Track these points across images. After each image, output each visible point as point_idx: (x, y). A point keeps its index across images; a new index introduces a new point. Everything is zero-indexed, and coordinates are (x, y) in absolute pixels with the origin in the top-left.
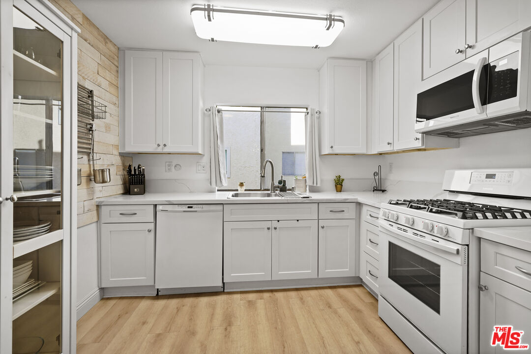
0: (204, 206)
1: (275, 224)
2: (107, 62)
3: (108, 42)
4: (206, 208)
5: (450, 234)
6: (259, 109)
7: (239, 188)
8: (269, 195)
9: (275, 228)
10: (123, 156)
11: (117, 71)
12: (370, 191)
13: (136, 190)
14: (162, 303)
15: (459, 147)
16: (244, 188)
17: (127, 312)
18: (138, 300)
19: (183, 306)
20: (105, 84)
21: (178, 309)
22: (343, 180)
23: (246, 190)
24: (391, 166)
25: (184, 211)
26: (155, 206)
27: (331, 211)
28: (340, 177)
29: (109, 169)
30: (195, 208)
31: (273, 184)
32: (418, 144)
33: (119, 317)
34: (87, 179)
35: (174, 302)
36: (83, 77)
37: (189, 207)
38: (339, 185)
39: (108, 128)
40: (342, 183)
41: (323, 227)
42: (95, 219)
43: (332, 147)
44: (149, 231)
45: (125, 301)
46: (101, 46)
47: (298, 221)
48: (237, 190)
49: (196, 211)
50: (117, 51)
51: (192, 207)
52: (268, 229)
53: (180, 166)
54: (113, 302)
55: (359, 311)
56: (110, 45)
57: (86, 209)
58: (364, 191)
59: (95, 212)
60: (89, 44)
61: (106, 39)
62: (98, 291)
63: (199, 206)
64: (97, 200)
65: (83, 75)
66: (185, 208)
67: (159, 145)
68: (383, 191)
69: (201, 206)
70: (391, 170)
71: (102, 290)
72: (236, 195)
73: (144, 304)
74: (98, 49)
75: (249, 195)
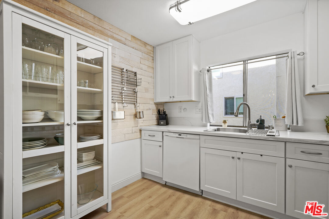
0: (188, 135)
1: (239, 155)
2: (146, 56)
3: (147, 45)
4: (189, 136)
6: (242, 62)
7: (223, 124)
8: (245, 131)
9: (239, 159)
10: (157, 104)
11: (153, 59)
13: (162, 123)
14: (164, 189)
16: (227, 125)
17: (147, 188)
18: (155, 184)
19: (174, 196)
20: (145, 67)
21: (170, 196)
23: (228, 126)
25: (177, 137)
26: (163, 132)
27: (302, 152)
29: (143, 112)
30: (183, 136)
31: (249, 122)
33: (144, 189)
34: (134, 117)
35: (171, 191)
36: (132, 66)
37: (179, 135)
39: (147, 90)
41: (291, 166)
42: (139, 136)
43: (314, 86)
44: (160, 146)
45: (150, 182)
46: (143, 48)
47: (261, 155)
48: (222, 126)
49: (183, 138)
50: (153, 49)
51: (180, 135)
52: (233, 158)
53: (186, 109)
54: (146, 181)
56: (148, 47)
57: (133, 132)
59: (139, 133)
60: (135, 49)
61: (145, 44)
62: (141, 173)
63: (185, 134)
64: (141, 127)
65: (132, 65)
66: (177, 135)
67: (171, 97)
71: (143, 173)
72: (218, 130)
73: (158, 186)
74: (140, 51)
75: (229, 130)
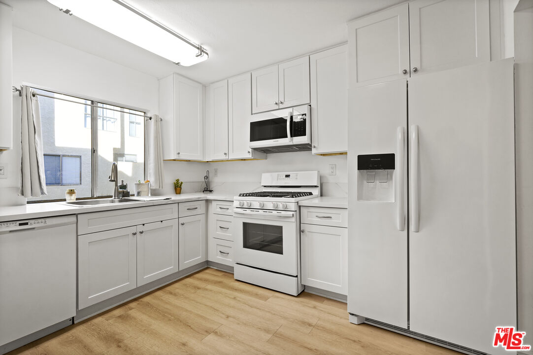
1: (141, 228)
5: (288, 207)
6: (89, 102)
12: (200, 192)
15: (266, 159)
22: (182, 183)
24: (216, 171)
25: (11, 232)
27: (188, 209)
28: (178, 180)
30: (32, 224)
32: (250, 156)
37: (21, 224)
38: (178, 188)
40: (181, 186)
41: (182, 224)
43: (179, 154)
47: (162, 221)
49: (33, 228)
51: (25, 224)
55: (220, 282)
58: (196, 192)
63: (40, 220)
66: (14, 227)
68: (211, 191)
69: (43, 220)
70: (216, 174)
